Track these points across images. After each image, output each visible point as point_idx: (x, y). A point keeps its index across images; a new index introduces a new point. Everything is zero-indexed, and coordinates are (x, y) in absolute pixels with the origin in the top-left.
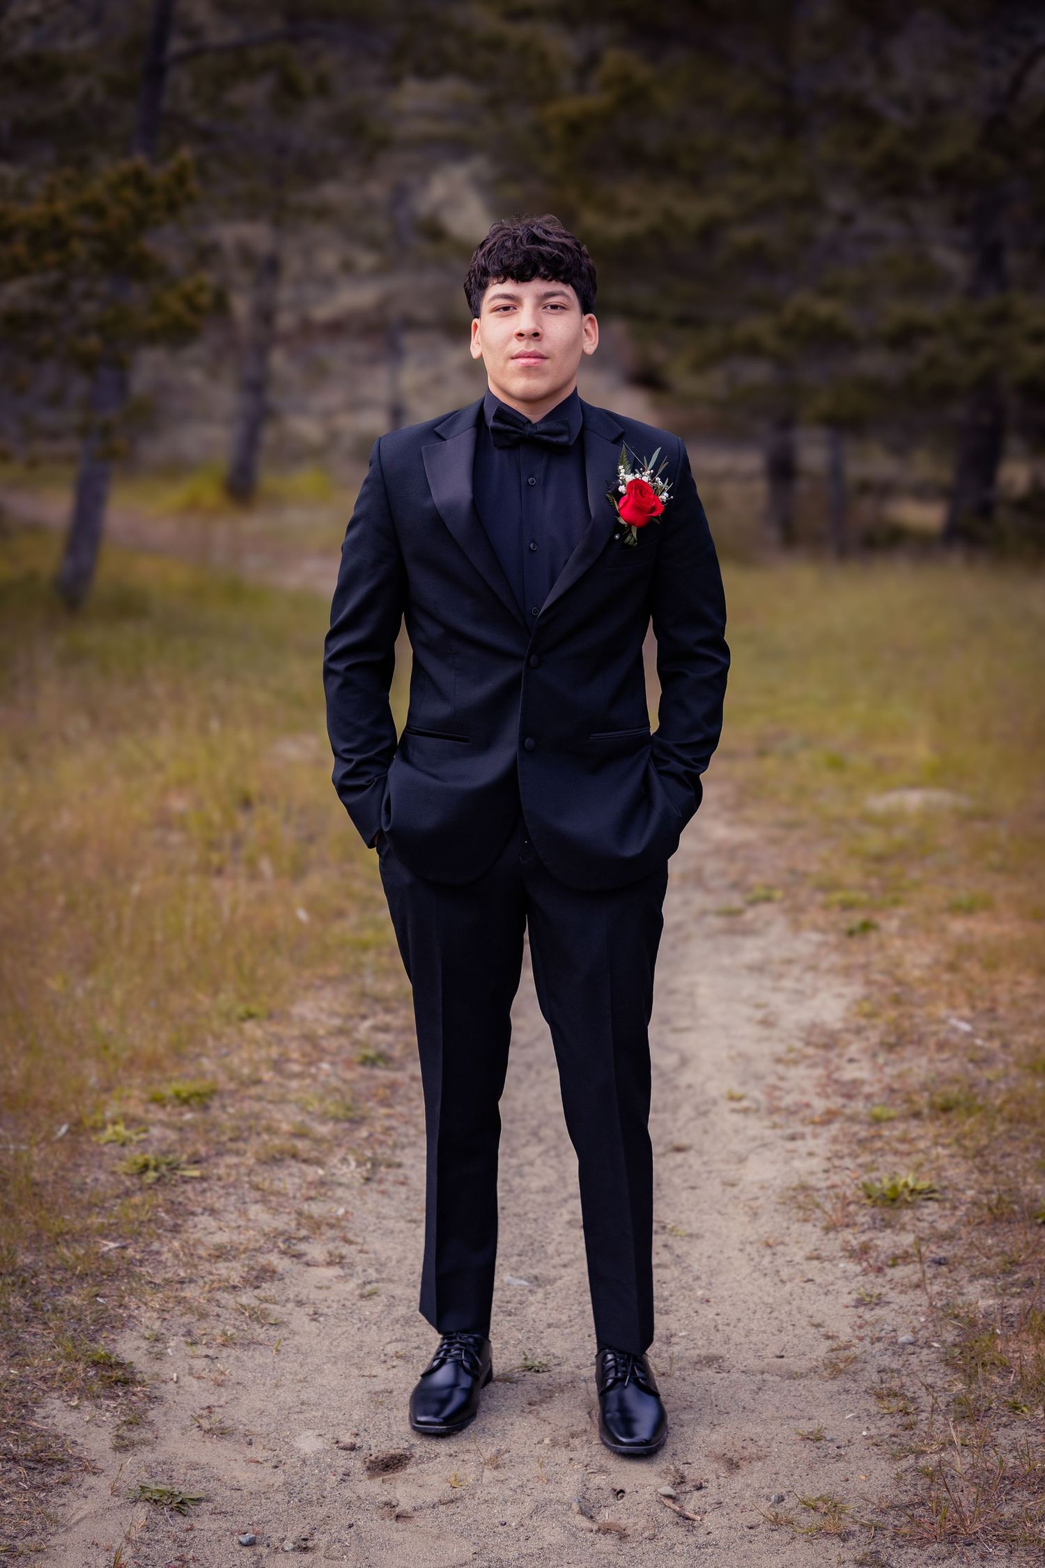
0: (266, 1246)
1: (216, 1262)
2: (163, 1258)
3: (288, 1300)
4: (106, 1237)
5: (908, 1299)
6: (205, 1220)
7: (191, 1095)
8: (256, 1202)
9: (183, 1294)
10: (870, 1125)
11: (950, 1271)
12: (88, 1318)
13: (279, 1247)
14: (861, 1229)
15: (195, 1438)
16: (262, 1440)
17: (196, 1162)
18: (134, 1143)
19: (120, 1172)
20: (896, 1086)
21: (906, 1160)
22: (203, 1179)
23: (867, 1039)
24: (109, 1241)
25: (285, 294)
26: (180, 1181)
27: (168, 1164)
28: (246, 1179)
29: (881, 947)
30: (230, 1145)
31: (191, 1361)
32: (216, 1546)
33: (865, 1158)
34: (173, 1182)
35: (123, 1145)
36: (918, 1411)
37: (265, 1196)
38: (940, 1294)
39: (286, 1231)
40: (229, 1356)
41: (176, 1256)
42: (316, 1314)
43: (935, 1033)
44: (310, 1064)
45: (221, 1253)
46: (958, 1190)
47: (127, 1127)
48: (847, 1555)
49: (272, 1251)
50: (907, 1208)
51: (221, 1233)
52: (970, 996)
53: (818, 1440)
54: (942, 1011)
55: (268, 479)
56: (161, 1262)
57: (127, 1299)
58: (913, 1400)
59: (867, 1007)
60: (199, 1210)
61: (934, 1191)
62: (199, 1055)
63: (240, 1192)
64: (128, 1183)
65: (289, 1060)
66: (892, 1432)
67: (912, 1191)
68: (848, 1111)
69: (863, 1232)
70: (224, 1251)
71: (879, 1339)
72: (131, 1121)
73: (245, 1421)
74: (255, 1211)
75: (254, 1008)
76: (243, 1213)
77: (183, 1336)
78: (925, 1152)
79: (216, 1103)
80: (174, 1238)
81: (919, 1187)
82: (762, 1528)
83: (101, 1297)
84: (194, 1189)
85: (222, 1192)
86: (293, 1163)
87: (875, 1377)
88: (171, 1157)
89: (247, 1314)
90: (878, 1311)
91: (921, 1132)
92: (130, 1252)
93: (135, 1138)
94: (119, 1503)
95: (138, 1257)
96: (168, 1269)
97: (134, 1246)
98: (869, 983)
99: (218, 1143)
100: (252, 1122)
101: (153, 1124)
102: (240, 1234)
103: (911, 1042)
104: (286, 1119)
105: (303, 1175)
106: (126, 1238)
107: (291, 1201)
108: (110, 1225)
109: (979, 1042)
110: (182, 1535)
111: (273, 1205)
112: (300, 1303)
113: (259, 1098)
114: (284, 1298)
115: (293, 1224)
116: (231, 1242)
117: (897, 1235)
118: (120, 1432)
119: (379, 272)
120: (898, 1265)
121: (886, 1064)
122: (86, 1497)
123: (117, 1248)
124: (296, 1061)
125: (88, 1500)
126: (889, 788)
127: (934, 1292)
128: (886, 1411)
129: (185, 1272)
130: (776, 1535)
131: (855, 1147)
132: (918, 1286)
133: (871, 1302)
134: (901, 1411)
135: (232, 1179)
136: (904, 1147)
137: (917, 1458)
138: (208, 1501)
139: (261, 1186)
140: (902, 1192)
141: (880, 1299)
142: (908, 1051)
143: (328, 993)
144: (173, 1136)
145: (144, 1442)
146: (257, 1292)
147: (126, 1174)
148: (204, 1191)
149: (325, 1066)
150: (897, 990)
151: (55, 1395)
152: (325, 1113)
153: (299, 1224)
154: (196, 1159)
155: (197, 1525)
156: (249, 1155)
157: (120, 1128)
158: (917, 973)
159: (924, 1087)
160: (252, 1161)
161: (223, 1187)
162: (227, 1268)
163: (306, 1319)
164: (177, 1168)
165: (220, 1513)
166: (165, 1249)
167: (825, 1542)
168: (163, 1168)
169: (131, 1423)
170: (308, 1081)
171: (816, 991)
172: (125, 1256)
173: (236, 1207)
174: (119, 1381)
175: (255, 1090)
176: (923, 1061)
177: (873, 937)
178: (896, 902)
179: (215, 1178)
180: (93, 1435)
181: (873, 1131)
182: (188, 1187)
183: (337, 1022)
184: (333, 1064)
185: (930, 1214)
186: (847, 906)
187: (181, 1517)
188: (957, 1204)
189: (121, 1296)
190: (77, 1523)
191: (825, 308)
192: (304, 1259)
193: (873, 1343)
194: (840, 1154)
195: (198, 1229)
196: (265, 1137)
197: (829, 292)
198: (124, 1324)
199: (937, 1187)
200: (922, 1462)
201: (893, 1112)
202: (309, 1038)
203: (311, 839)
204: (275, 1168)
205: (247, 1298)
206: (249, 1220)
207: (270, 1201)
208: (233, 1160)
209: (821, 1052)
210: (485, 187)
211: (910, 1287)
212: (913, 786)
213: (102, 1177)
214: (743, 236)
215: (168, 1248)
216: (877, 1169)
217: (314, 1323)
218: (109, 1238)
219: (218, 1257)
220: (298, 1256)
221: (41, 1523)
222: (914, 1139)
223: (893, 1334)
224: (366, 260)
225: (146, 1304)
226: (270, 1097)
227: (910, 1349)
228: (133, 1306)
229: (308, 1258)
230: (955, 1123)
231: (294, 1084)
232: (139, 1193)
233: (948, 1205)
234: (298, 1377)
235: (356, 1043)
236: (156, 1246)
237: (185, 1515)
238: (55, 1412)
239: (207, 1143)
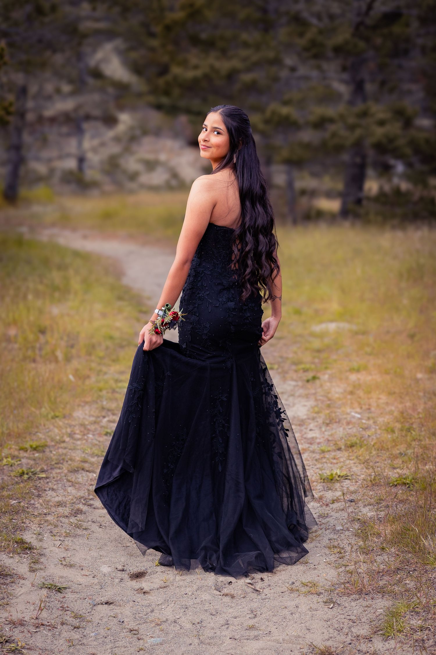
0: (77, 502)
1: (57, 508)
2: (36, 506)
3: (89, 521)
4: (11, 499)
5: (339, 515)
6: (50, 493)
7: (37, 447)
8: (70, 486)
9: (47, 519)
10: (320, 454)
11: (356, 504)
12: (10, 527)
13: (82, 502)
14: (319, 491)
15: (60, 568)
16: (87, 568)
17: (43, 472)
18: (16, 465)
19: (13, 476)
20: (330, 439)
21: (336, 465)
22: (47, 478)
23: (317, 422)
24: (13, 500)
25: (30, 104)
26: (37, 479)
27: (32, 472)
28: (64, 478)
29: (321, 386)
30: (56, 466)
31: (54, 542)
32: (75, 603)
33: (319, 466)
34: (35, 479)
35: (11, 466)
36: (345, 552)
37: (73, 484)
38: (352, 512)
39: (84, 496)
40: (69, 540)
41: (42, 505)
42: (101, 525)
43: (346, 418)
44: (84, 435)
45: (60, 504)
46: (358, 475)
47: (12, 459)
48: (320, 600)
49: (79, 503)
50: (337, 483)
51: (58, 497)
52: (360, 404)
53: (307, 563)
54: (348, 410)
55: (23, 192)
56: (36, 507)
57: (24, 520)
58: (343, 548)
59: (316, 409)
60: (48, 489)
61: (348, 476)
62: (37, 432)
63: (63, 483)
64: (16, 480)
65: (75, 434)
66: (335, 559)
67: (339, 476)
68: (311, 449)
69: (320, 492)
70: (60, 503)
71: (329, 529)
72: (13, 457)
73: (79, 562)
74: (70, 489)
75: (57, 414)
76: (65, 490)
77: (49, 533)
78: (344, 462)
79: (47, 450)
80: (39, 499)
81: (342, 475)
82: (287, 593)
83: (14, 520)
84: (43, 481)
85: (55, 483)
86: (83, 472)
87: (328, 542)
88: (33, 470)
89: (74, 525)
90: (328, 519)
91: (341, 455)
92: (22, 504)
93: (16, 463)
94: (35, 589)
95: (26, 506)
96: (39, 510)
97: (24, 502)
98: (316, 400)
99: (51, 465)
100: (63, 457)
101: (23, 458)
102: (66, 497)
103: (336, 422)
104: (78, 456)
105: (88, 476)
106: (20, 499)
107: (84, 486)
108: (12, 495)
109: (364, 421)
110: (61, 600)
111: (77, 487)
112: (94, 522)
113: (65, 448)
114: (87, 520)
115: (87, 494)
116: (62, 500)
117: (334, 493)
118: (31, 565)
119: (73, 93)
120: (334, 503)
121: (325, 431)
122: (22, 587)
123: (16, 503)
124: (78, 434)
125: (23, 588)
126: (321, 322)
127: (349, 512)
128: (332, 553)
129: (46, 511)
130: (292, 595)
131: (315, 462)
132: (343, 510)
133: (324, 516)
134: (338, 552)
135: (59, 478)
136: (335, 461)
137: (345, 568)
138: (69, 589)
139: (71, 480)
140: (335, 477)
141: (328, 515)
142: (335, 426)
143: (87, 408)
144: (32, 462)
145: (41, 569)
146: (76, 518)
147: (16, 476)
148: (48, 483)
149: (90, 436)
150: (329, 402)
151: (3, 553)
152: (93, 453)
153: (89, 494)
154: (43, 470)
155: (67, 596)
156: (64, 469)
157: (9, 459)
158: (337, 396)
159: (342, 438)
160: (66, 471)
161: (56, 481)
162: (63, 509)
163: (97, 527)
164: (36, 474)
165: (75, 592)
166: (37, 503)
167: (311, 596)
168: (30, 474)
169: (35, 562)
170: (84, 441)
171: (294, 404)
172: (21, 505)
173: (62, 488)
174: (27, 548)
175: (63, 445)
176: (341, 429)
177: (318, 382)
178: (326, 368)
179: (52, 477)
180: (20, 567)
181: (322, 456)
182: (42, 481)
183: (92, 419)
184: (94, 435)
185: (346, 485)
186: (305, 370)
187: (60, 593)
188: (357, 480)
189: (22, 519)
190: (20, 595)
191: (285, 110)
192: (93, 506)
193: (326, 530)
194: (308, 465)
195: (48, 496)
196: (70, 462)
197: (286, 103)
198: (25, 529)
199: (349, 475)
200: (347, 569)
201: (329, 449)
202: (83, 425)
203: (72, 346)
204: (76, 474)
205: (73, 520)
206: (68, 493)
207: (76, 486)
208: (58, 471)
209: (298, 427)
210: (122, 53)
211: (340, 510)
212: (332, 321)
213: (6, 478)
214: (247, 77)
215: (38, 503)
216: (324, 469)
217: (100, 529)
218: (13, 499)
219: (58, 506)
220: (90, 505)
221: (6, 595)
222: (339, 458)
223: (334, 527)
224: (66, 88)
225: (33, 522)
226: (69, 447)
227: (341, 532)
228: (27, 523)
229: (95, 506)
230: (355, 451)
231: (79, 443)
232: (21, 483)
233: (354, 481)
234: (97, 547)
235: (102, 427)
236: (32, 502)
237: (61, 593)
238: (4, 559)
239: (47, 464)
